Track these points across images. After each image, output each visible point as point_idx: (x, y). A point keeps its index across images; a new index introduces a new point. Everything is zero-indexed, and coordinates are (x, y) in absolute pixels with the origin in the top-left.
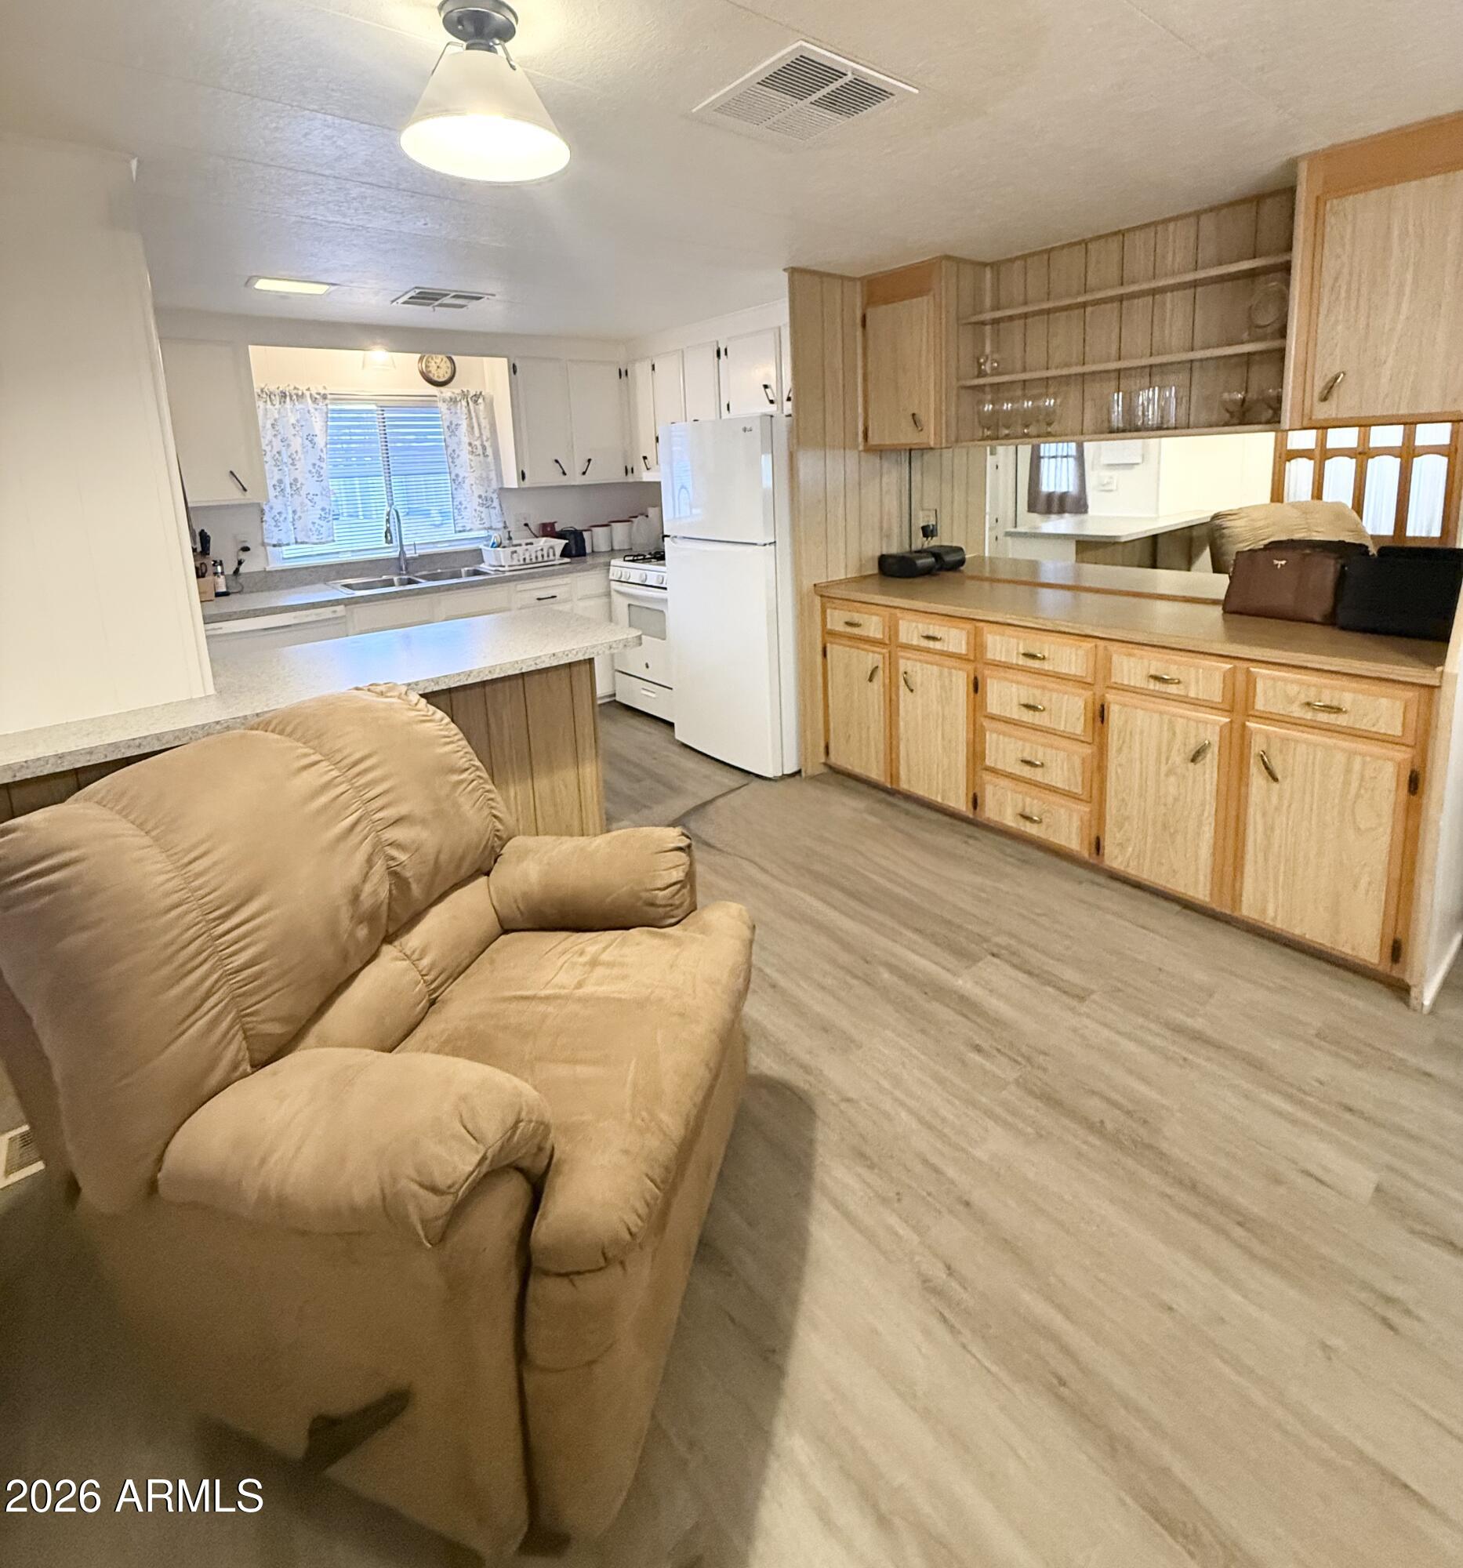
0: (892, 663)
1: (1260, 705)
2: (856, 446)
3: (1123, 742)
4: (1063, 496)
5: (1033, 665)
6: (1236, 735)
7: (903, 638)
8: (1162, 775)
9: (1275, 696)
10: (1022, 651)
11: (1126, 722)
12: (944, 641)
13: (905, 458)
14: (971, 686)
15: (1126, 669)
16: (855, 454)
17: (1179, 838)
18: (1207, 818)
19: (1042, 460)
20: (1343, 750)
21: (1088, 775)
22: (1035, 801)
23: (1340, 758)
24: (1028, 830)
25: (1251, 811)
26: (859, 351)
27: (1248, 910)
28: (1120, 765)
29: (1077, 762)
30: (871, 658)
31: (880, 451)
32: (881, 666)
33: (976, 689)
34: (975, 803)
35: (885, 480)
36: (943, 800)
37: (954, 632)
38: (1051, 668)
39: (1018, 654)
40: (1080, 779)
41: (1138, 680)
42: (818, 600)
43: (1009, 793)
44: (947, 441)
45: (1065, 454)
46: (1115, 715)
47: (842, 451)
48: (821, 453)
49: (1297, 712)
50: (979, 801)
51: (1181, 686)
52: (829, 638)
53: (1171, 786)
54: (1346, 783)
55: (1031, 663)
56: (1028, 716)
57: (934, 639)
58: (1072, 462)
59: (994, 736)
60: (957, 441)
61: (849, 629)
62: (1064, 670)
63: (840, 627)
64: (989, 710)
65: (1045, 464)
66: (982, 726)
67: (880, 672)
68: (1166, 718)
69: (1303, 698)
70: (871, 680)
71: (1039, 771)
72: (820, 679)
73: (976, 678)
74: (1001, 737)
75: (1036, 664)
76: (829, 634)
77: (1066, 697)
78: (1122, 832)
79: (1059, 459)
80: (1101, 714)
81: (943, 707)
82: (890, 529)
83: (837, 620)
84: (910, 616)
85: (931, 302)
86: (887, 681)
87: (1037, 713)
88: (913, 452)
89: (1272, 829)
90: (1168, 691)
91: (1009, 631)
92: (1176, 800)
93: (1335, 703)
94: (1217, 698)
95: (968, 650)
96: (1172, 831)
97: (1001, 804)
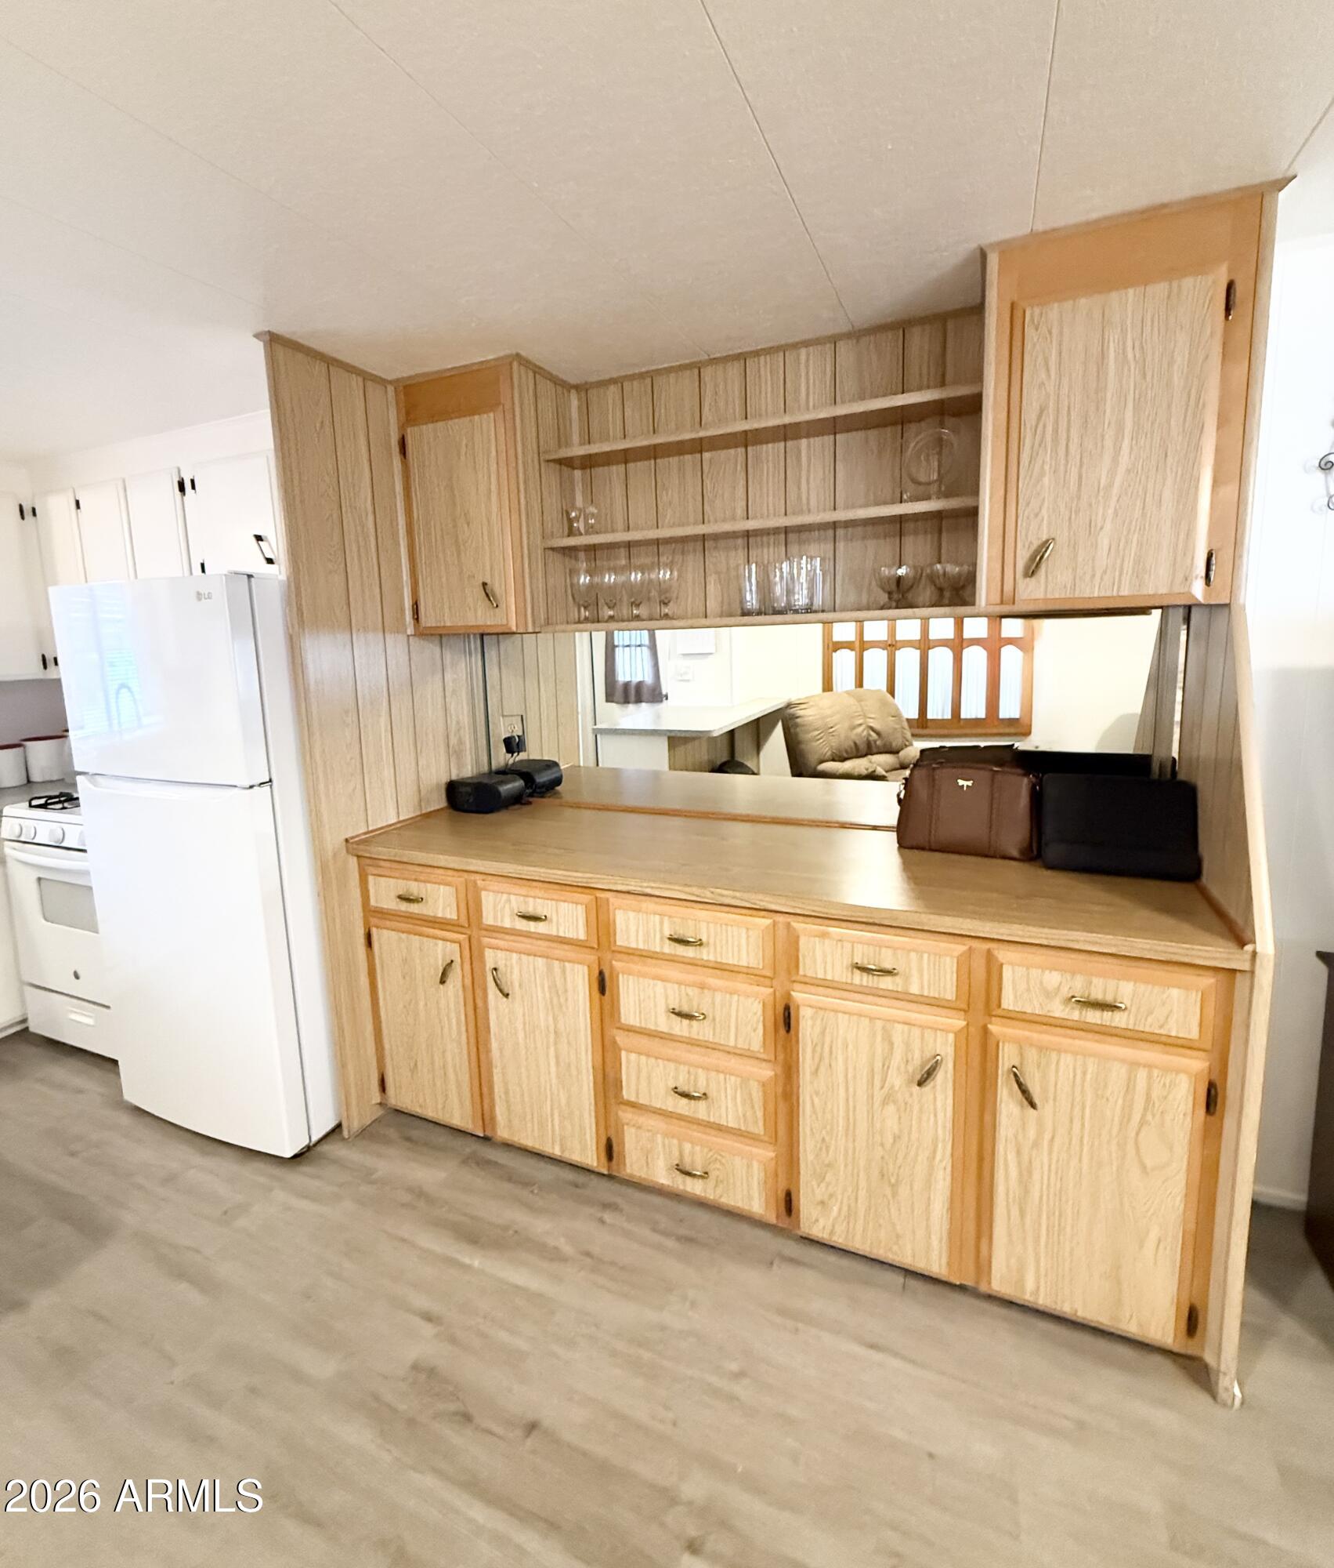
0: (474, 954)
1: (1008, 1002)
2: (400, 629)
3: (821, 1060)
4: (639, 686)
5: (685, 954)
6: (975, 1044)
7: (488, 919)
8: (877, 1104)
9: (1028, 990)
10: (667, 933)
11: (823, 1033)
12: (551, 921)
13: (475, 644)
14: (595, 986)
15: (819, 953)
16: (402, 638)
17: (904, 1191)
18: (941, 1161)
19: (617, 649)
20: (1123, 1061)
21: (771, 1107)
22: (698, 1148)
23: (1118, 1073)
24: (689, 1189)
25: (1000, 1148)
26: (399, 487)
27: (1000, 1283)
28: (817, 1093)
29: (755, 1087)
30: (442, 950)
31: (441, 636)
32: (457, 959)
33: (602, 989)
34: (610, 1150)
35: (448, 676)
36: (563, 1151)
37: (564, 907)
38: (712, 958)
39: (662, 939)
40: (760, 1114)
41: (838, 972)
42: (353, 862)
43: (659, 1138)
44: (534, 622)
45: (638, 643)
46: (807, 1025)
47: (381, 635)
48: (343, 638)
49: (1058, 1010)
50: (615, 1148)
51: (897, 979)
52: (373, 921)
53: (890, 1118)
54: (1128, 1108)
55: (681, 950)
56: (680, 1027)
57: (535, 918)
58: (646, 652)
59: (633, 1056)
60: (548, 623)
61: (404, 907)
62: (730, 959)
63: (390, 903)
64: (623, 1020)
65: (619, 653)
66: (615, 1042)
67: (456, 970)
68: (879, 1024)
69: (1065, 992)
70: (442, 982)
71: (702, 1104)
72: (364, 980)
73: (601, 973)
74: (643, 1058)
75: (689, 952)
76: (373, 916)
77: (735, 997)
78: (823, 1185)
79: (633, 648)
80: (786, 1019)
81: (555, 1019)
82: (461, 742)
83: (384, 892)
84: (494, 884)
85: (501, 424)
86: (468, 982)
87: (694, 1023)
88: (485, 637)
89: (1030, 1173)
90: (882, 986)
91: (649, 905)
92: (897, 1138)
93: (1109, 999)
94: (950, 994)
95: (588, 932)
96: (893, 1181)
97: (647, 1154)
